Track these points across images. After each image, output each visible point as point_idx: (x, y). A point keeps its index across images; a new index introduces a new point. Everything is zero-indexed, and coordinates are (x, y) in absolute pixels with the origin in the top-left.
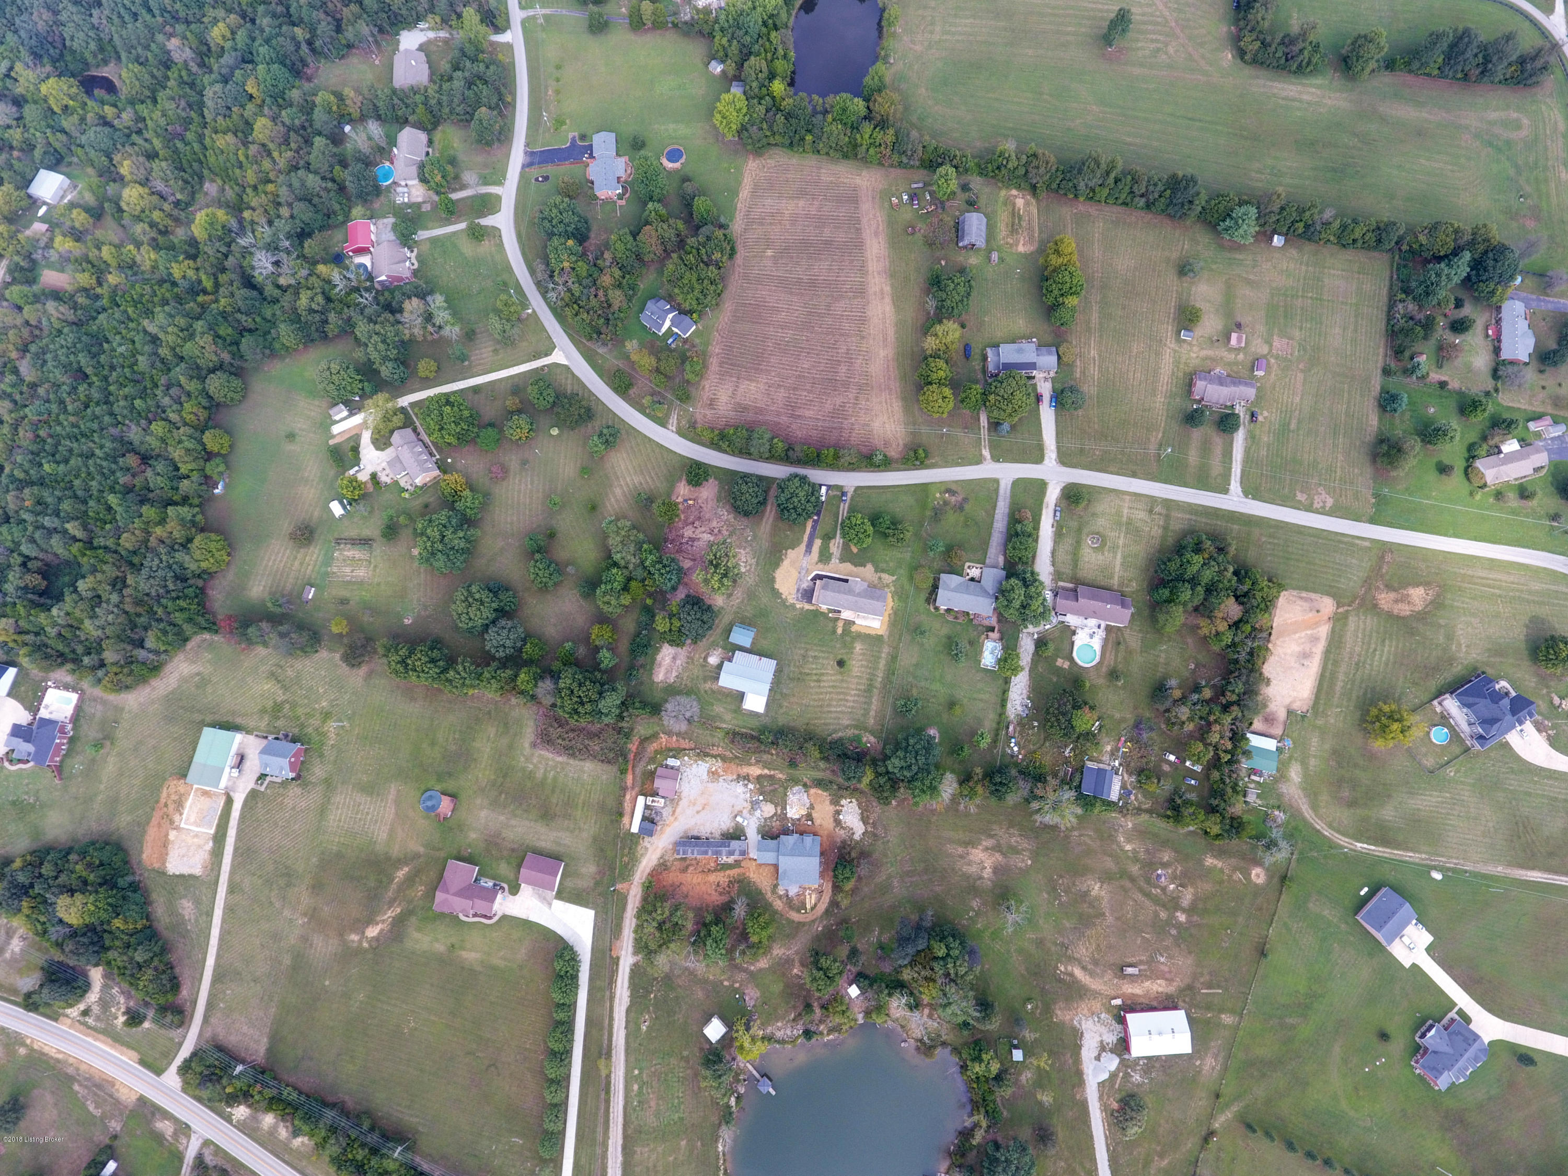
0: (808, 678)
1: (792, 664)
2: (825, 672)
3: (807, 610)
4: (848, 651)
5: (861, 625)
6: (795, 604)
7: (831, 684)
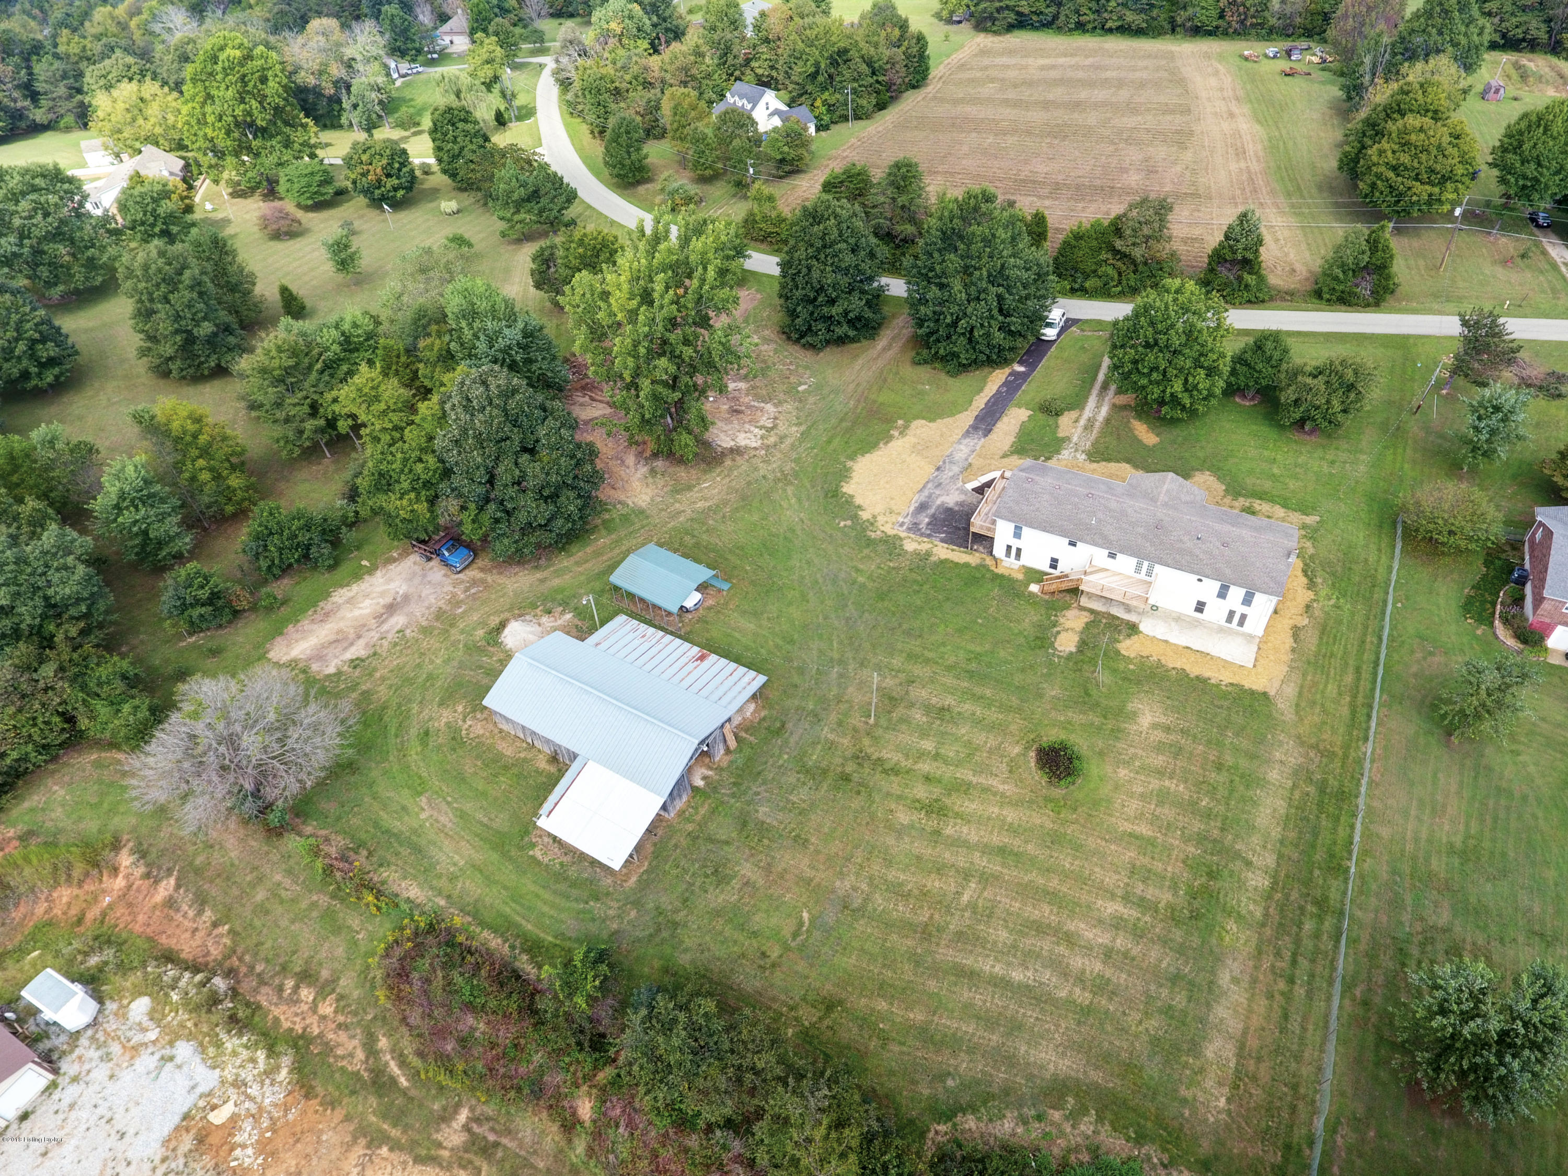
1: (833, 717)
2: (975, 780)
3: (943, 562)
4: (1097, 721)
5: (1166, 642)
6: (901, 539)
7: (996, 840)
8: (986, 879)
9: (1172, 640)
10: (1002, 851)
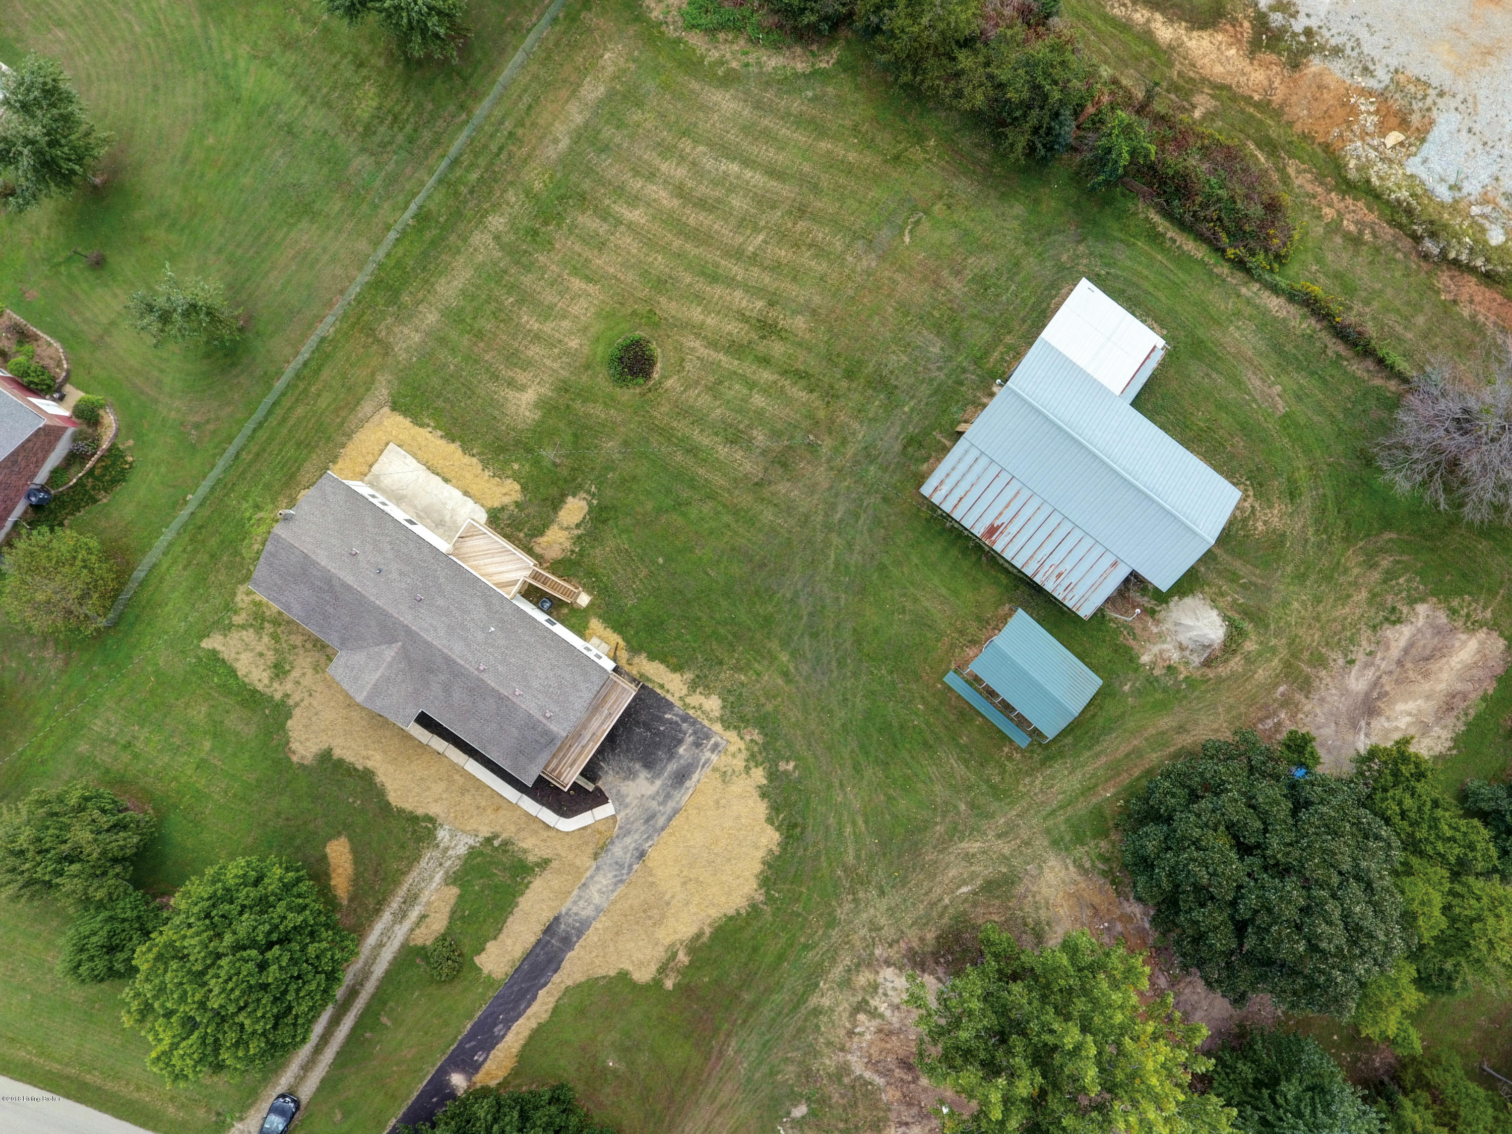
0: (804, 361)
1: (850, 450)
2: (721, 356)
3: (677, 668)
4: (578, 405)
5: (466, 493)
6: (722, 719)
7: (718, 291)
8: (738, 254)
9: (458, 494)
10: (714, 279)
